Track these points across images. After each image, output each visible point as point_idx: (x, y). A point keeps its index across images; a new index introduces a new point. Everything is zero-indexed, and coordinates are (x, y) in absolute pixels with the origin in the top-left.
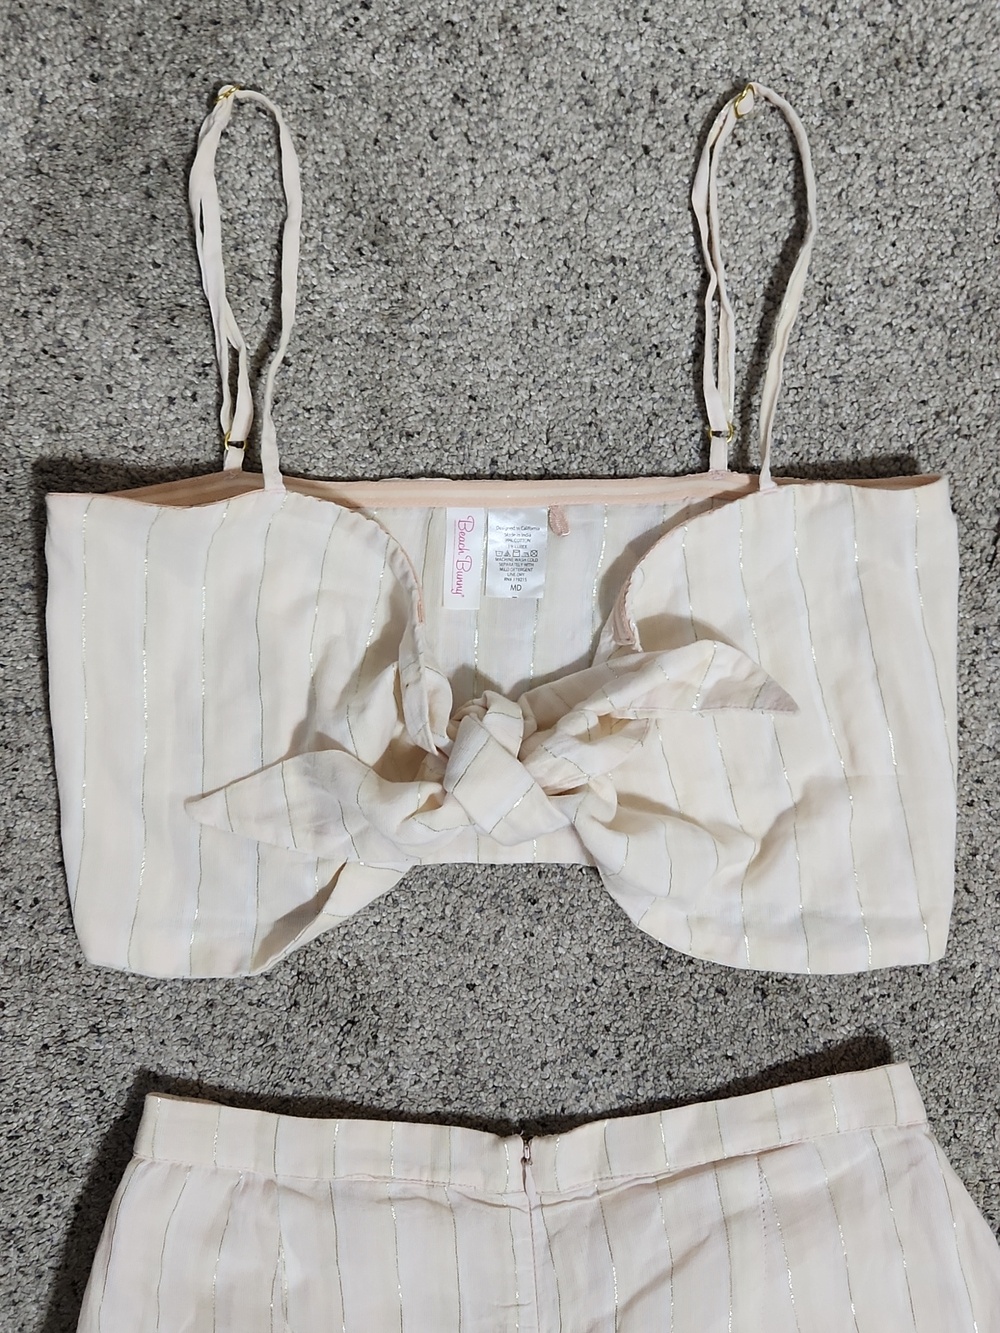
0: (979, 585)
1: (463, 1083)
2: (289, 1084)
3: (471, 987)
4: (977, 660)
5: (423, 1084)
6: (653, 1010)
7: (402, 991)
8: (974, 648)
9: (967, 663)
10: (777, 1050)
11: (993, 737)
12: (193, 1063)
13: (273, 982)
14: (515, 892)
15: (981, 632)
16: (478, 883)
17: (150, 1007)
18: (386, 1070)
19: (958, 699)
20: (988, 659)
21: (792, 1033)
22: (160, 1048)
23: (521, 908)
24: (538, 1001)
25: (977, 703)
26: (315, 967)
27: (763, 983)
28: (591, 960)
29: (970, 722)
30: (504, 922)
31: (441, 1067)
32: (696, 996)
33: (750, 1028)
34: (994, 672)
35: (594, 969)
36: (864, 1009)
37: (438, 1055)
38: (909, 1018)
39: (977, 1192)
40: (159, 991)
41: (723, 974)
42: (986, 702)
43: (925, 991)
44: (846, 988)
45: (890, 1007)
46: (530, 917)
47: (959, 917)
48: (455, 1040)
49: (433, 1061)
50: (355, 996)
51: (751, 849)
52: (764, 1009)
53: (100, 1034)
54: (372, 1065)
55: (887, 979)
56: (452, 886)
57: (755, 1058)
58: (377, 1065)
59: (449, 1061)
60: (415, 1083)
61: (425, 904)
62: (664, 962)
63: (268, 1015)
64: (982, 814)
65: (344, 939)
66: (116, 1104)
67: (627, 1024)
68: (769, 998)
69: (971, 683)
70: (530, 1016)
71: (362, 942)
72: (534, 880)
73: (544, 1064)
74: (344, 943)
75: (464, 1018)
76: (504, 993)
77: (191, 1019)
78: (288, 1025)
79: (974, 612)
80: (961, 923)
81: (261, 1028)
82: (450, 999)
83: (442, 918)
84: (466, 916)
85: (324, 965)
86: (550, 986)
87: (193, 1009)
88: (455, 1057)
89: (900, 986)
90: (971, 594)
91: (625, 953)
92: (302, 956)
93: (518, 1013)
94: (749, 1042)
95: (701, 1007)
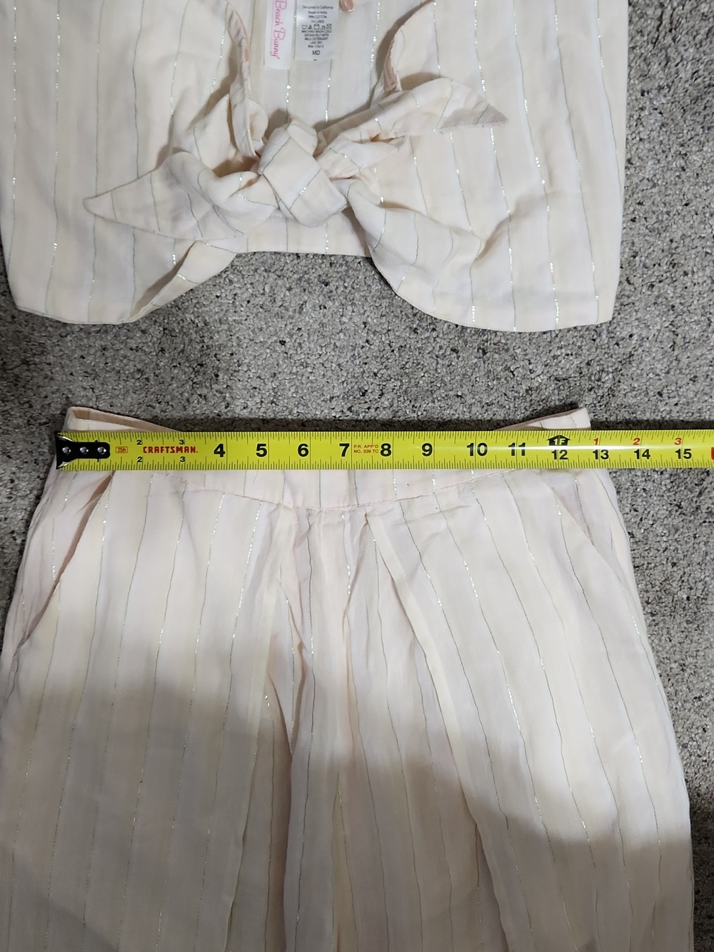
0: (645, 60)
1: (277, 410)
2: (158, 405)
3: (283, 343)
4: (642, 115)
5: (249, 410)
6: (407, 362)
7: (235, 344)
8: (640, 106)
9: (635, 117)
10: (492, 392)
11: (651, 172)
12: (93, 389)
13: (147, 335)
14: (313, 276)
15: (646, 94)
16: (288, 269)
17: (63, 349)
18: (225, 398)
19: (627, 143)
20: (650, 114)
21: (503, 380)
22: (70, 378)
23: (317, 288)
24: (329, 354)
25: (641, 147)
26: (175, 324)
27: (483, 345)
28: (365, 327)
29: (637, 162)
30: (306, 298)
31: (262, 398)
32: (437, 353)
33: (474, 376)
34: (654, 123)
35: (368, 333)
36: (554, 364)
37: (260, 390)
38: (585, 371)
39: (627, 493)
40: (69, 338)
41: (456, 338)
42: (647, 146)
43: (598, 351)
44: (541, 349)
45: (572, 362)
46: (324, 295)
47: (622, 300)
48: (271, 379)
49: (256, 394)
50: (203, 347)
51: (478, 246)
52: (484, 363)
53: (29, 365)
54: (215, 395)
55: (571, 343)
56: (270, 271)
57: (477, 397)
58: (218, 395)
59: (268, 394)
60: (244, 408)
61: (252, 284)
62: (416, 329)
63: (143, 358)
64: (642, 228)
65: (195, 306)
66: (40, 414)
67: (389, 372)
68: (488, 355)
69: (637, 132)
70: (323, 364)
71: (208, 309)
72: (327, 269)
73: (332, 398)
74: (196, 309)
75: (277, 365)
76: (305, 346)
77: (91, 358)
78: (158, 365)
79: (641, 79)
80: (623, 303)
81: (139, 366)
82: (268, 351)
83: (263, 294)
84: (279, 293)
85: (181, 324)
86: (337, 344)
87: (92, 351)
88: (271, 391)
89: (580, 347)
90: (639, 66)
91: (389, 322)
92: (166, 317)
93: (315, 362)
94: (473, 386)
95: (440, 361)
